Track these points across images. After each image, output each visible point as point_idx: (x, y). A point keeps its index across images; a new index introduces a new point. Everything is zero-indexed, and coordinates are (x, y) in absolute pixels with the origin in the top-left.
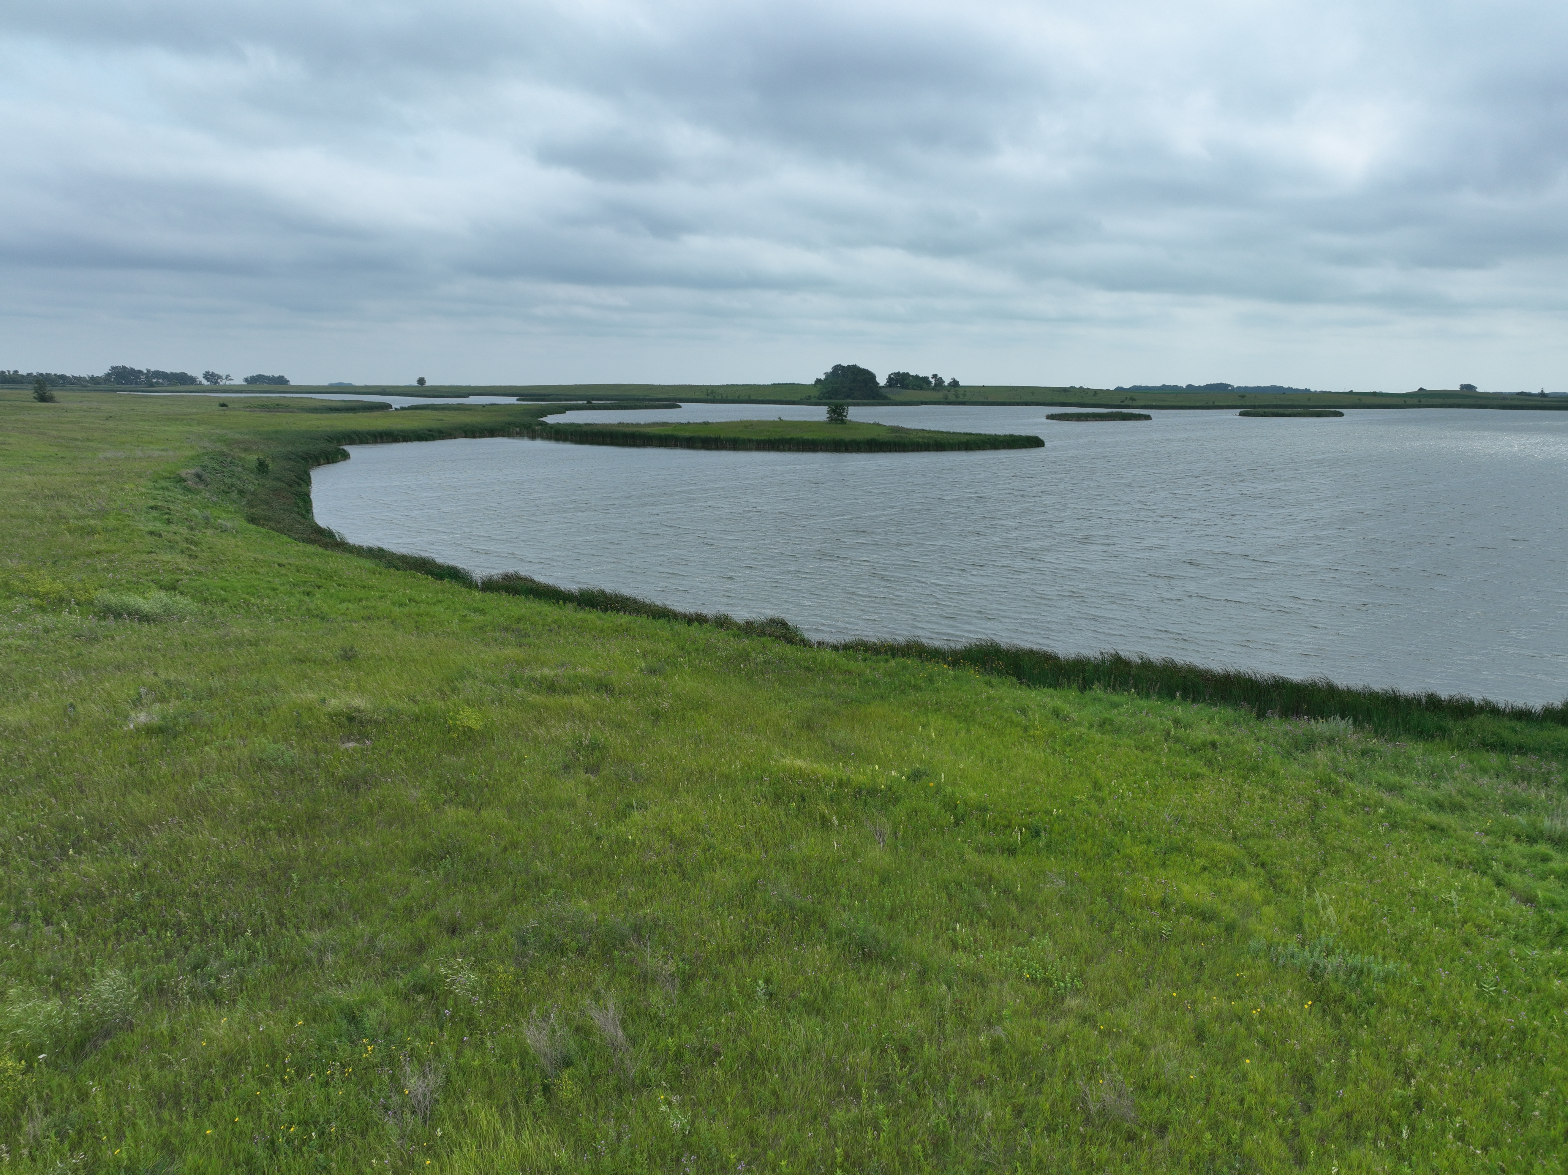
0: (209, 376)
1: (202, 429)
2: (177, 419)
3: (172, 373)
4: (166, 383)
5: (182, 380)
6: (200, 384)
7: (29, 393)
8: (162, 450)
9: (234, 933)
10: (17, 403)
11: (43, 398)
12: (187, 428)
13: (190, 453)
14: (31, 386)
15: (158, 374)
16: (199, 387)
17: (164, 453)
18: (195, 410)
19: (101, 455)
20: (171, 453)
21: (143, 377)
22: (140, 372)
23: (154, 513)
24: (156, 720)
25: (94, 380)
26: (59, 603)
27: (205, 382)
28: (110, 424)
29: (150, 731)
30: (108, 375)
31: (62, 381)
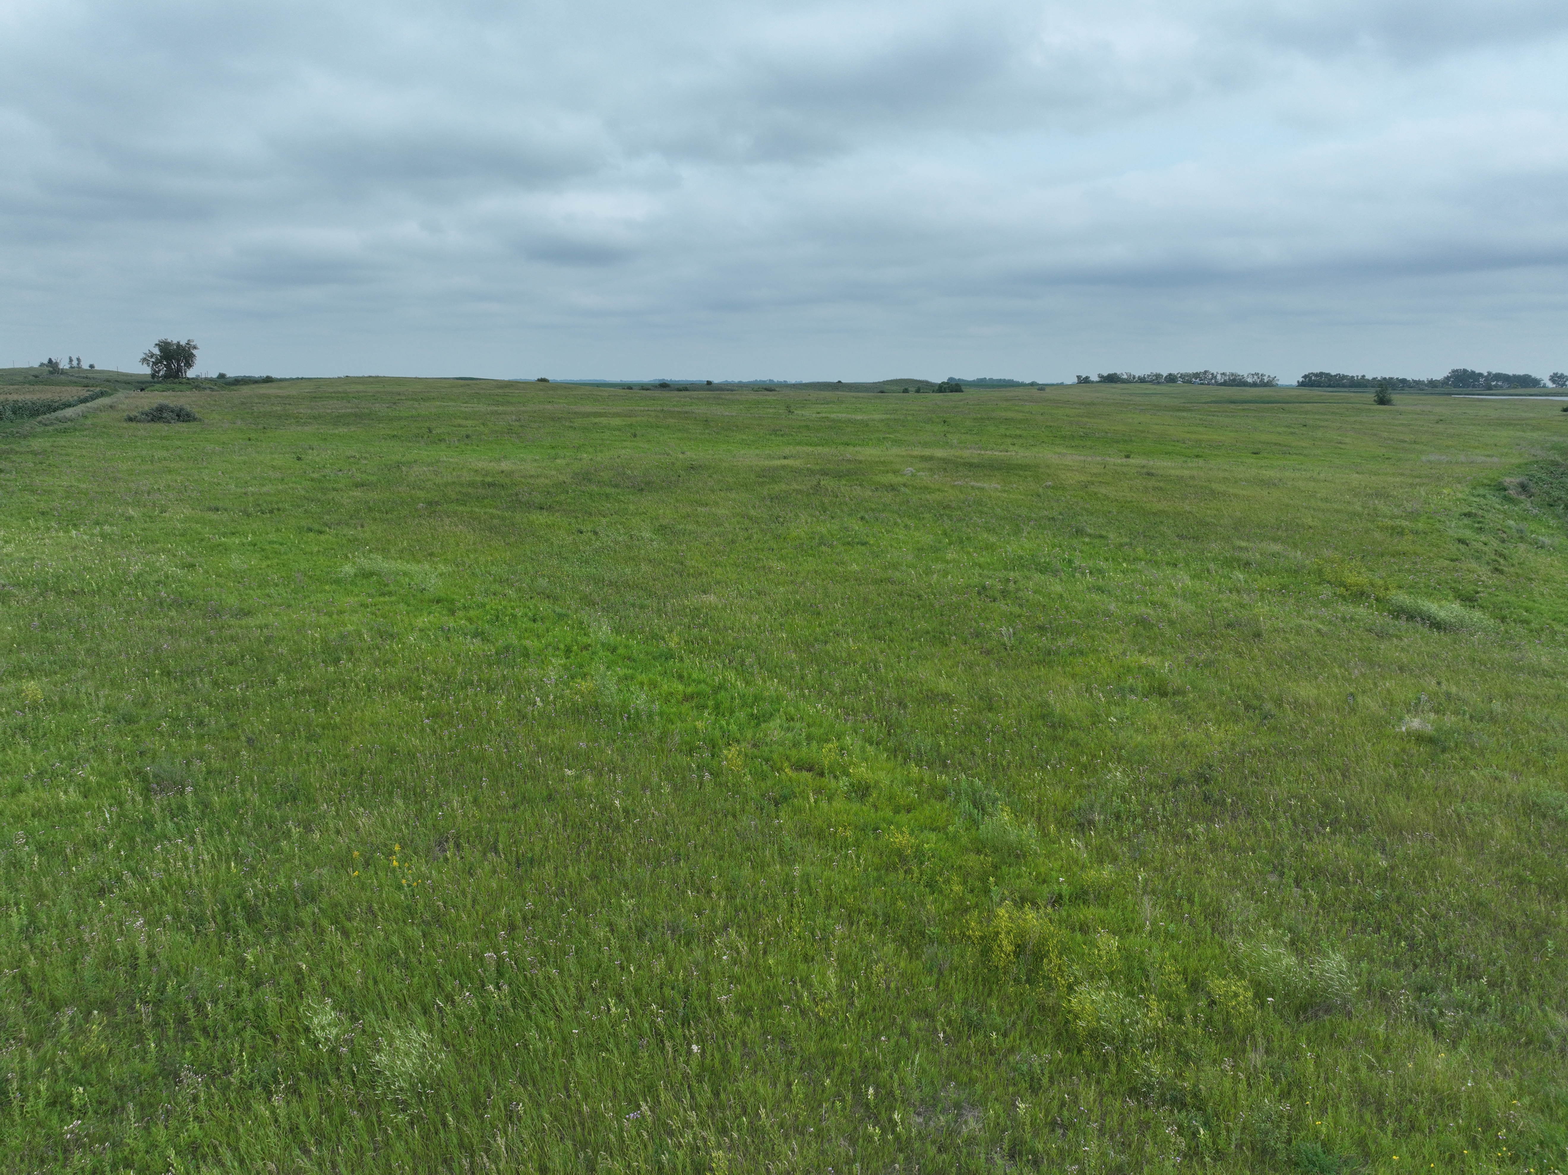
0: (1555, 378)
1: (1535, 435)
2: (1510, 424)
3: (1514, 376)
4: (1506, 385)
5: (1526, 382)
6: (1544, 386)
7: (1370, 396)
8: (1488, 456)
9: (1469, 974)
10: (1359, 406)
11: (1382, 401)
12: (1519, 434)
13: (1516, 461)
14: (1373, 390)
15: (1498, 377)
16: (1543, 391)
17: (1488, 459)
18: (1531, 415)
19: (1424, 458)
20: (1496, 460)
21: (1482, 380)
22: (1481, 375)
23: (1466, 521)
24: (1429, 729)
25: (1432, 384)
26: (1359, 595)
27: (1550, 385)
28: (1441, 427)
29: (1420, 738)
30: (1448, 378)
31: (1403, 385)
